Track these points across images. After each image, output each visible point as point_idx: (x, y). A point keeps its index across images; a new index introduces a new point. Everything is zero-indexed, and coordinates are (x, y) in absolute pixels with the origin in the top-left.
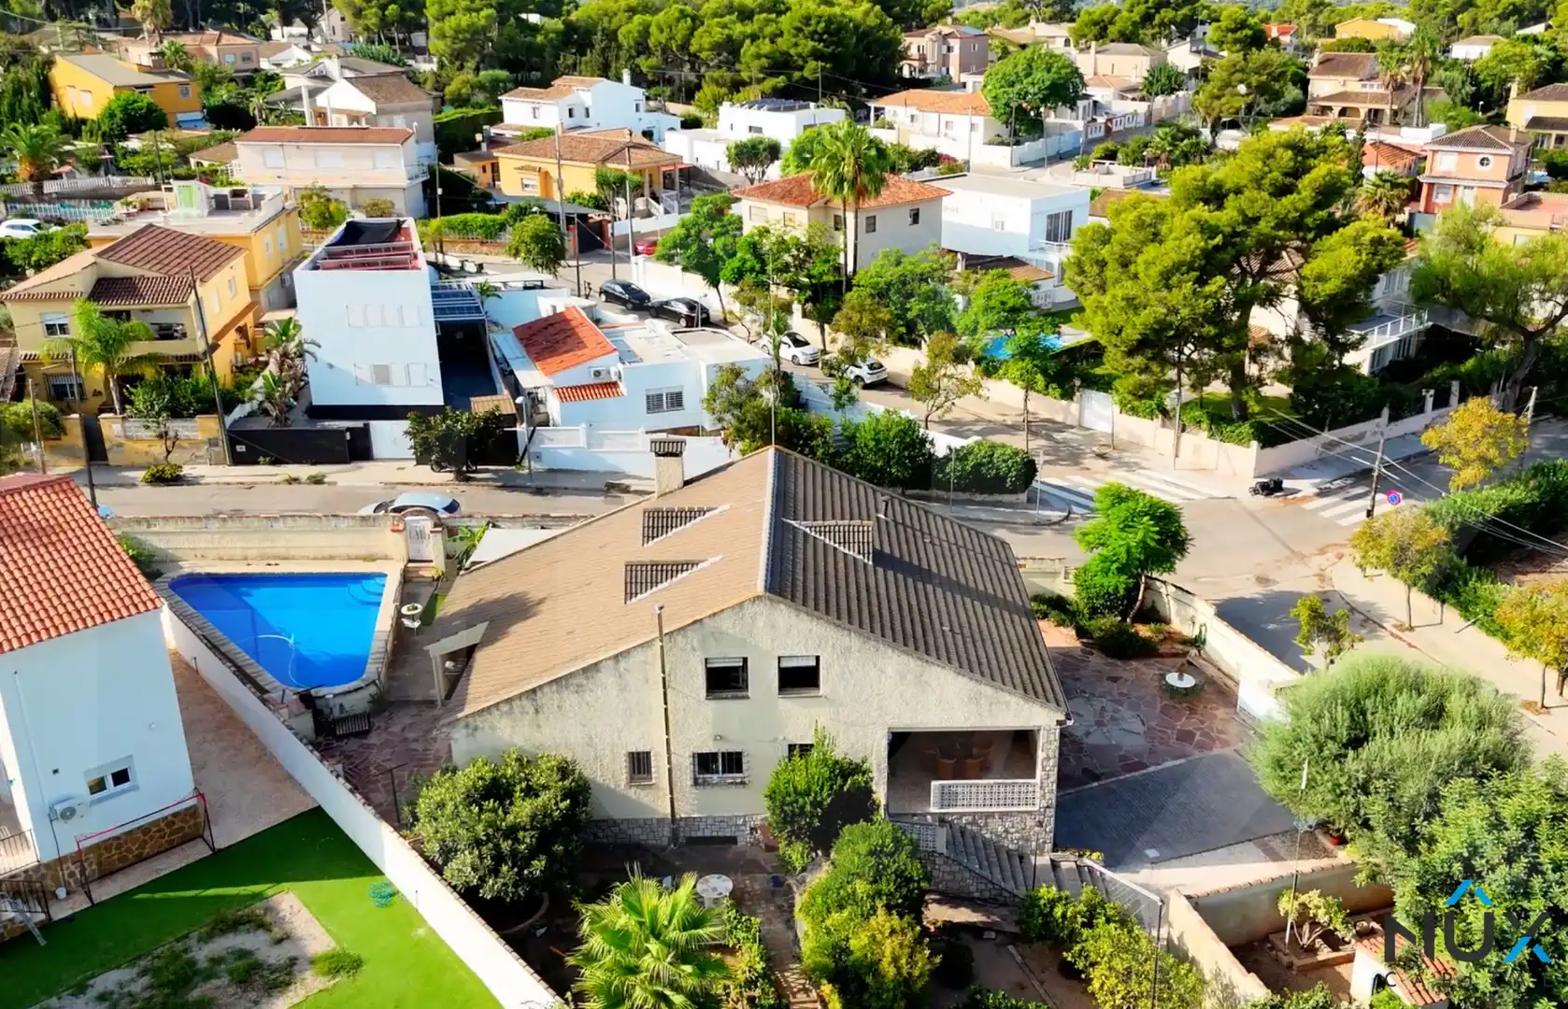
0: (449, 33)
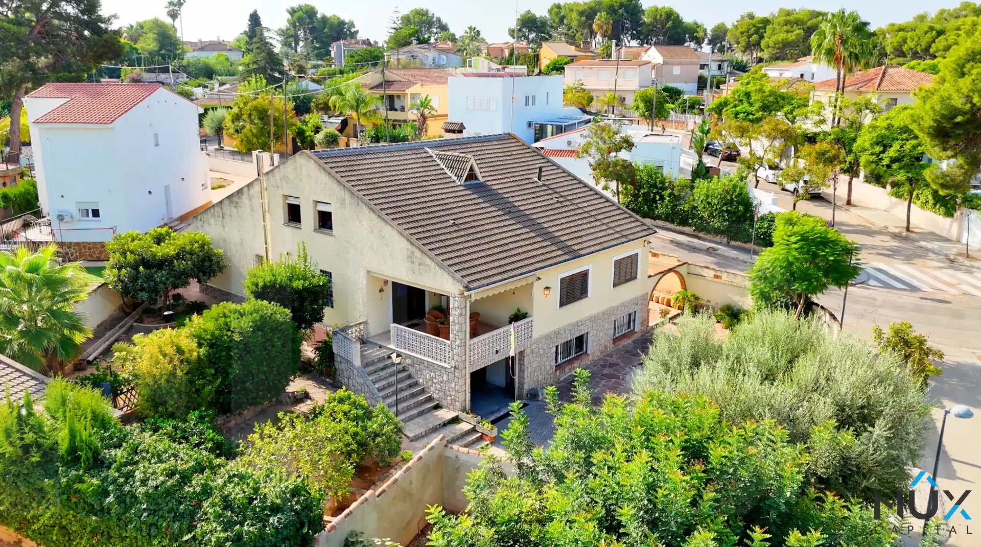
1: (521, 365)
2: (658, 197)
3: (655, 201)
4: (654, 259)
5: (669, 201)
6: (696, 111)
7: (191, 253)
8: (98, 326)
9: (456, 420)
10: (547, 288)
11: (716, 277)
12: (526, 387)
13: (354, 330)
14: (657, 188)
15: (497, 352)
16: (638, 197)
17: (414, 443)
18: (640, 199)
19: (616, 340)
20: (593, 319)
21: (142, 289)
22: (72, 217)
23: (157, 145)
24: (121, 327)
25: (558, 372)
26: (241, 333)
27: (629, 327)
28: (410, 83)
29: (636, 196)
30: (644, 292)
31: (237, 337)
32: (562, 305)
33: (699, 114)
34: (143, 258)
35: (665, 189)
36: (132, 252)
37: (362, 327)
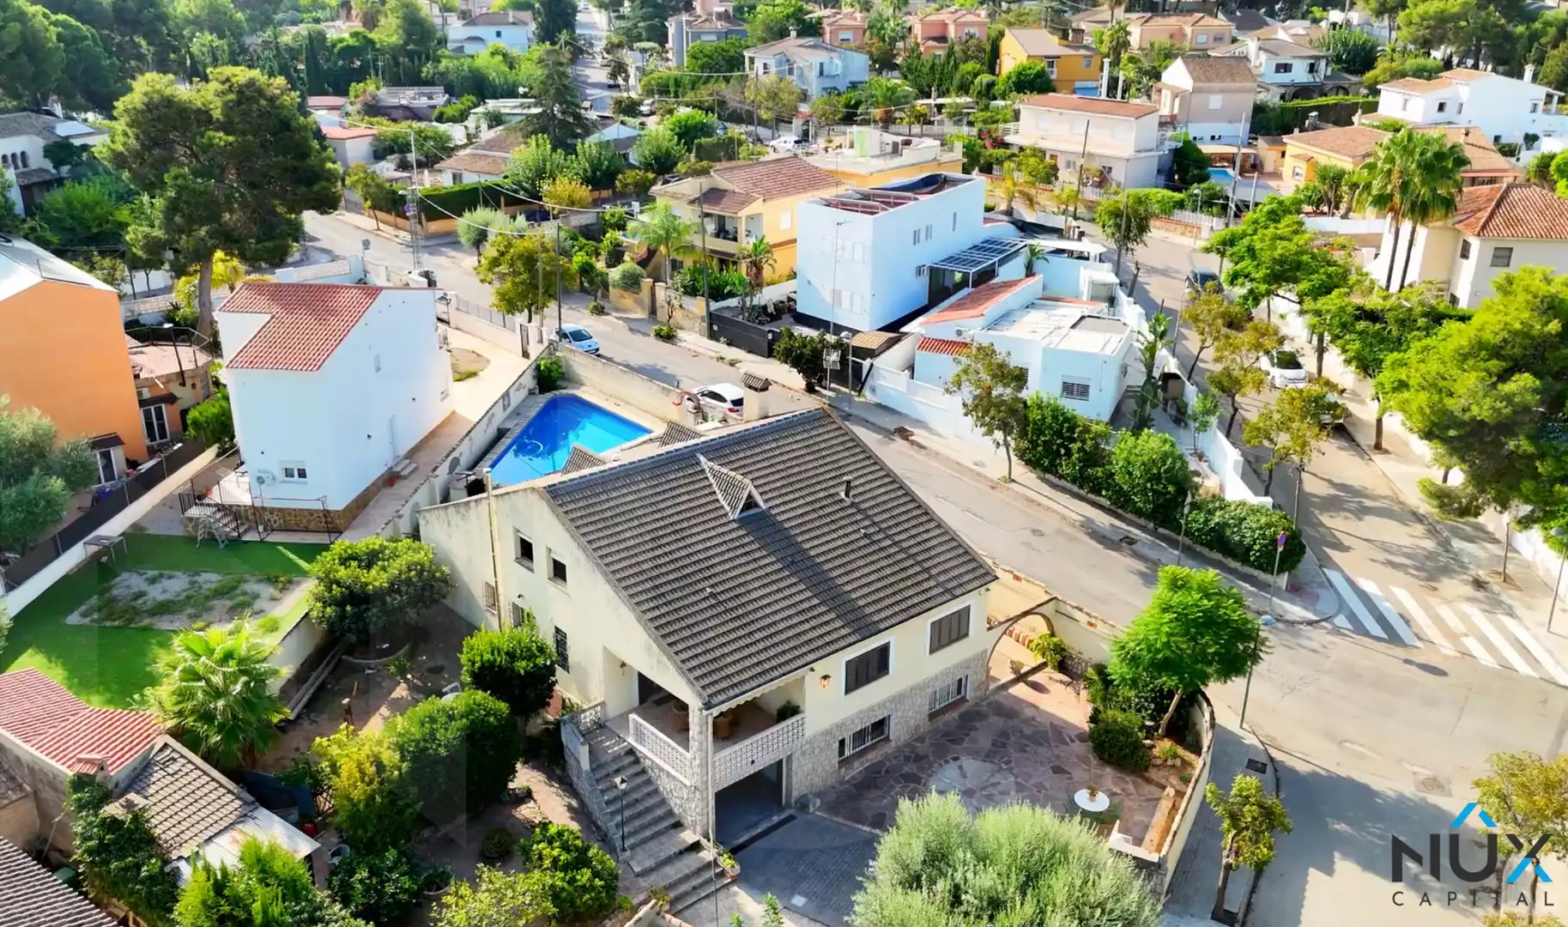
0: (1416, 19)
1: (789, 769)
2: (1063, 451)
3: (1059, 455)
4: (1016, 582)
5: (1078, 459)
6: (1215, 209)
7: (409, 582)
8: (302, 665)
9: (696, 847)
10: (825, 677)
11: (1091, 624)
12: (795, 794)
13: (588, 713)
14: (1062, 438)
15: (753, 762)
16: (1038, 445)
17: (640, 879)
18: (1040, 449)
19: (933, 716)
20: (899, 699)
21: (350, 630)
22: (274, 479)
23: (378, 369)
24: (327, 665)
25: (843, 770)
26: (446, 746)
27: (959, 692)
28: (747, 200)
29: (1034, 444)
30: (981, 649)
31: (442, 751)
32: (847, 692)
33: (1219, 215)
34: (351, 592)
35: (1073, 440)
36: (338, 584)
37: (599, 708)
